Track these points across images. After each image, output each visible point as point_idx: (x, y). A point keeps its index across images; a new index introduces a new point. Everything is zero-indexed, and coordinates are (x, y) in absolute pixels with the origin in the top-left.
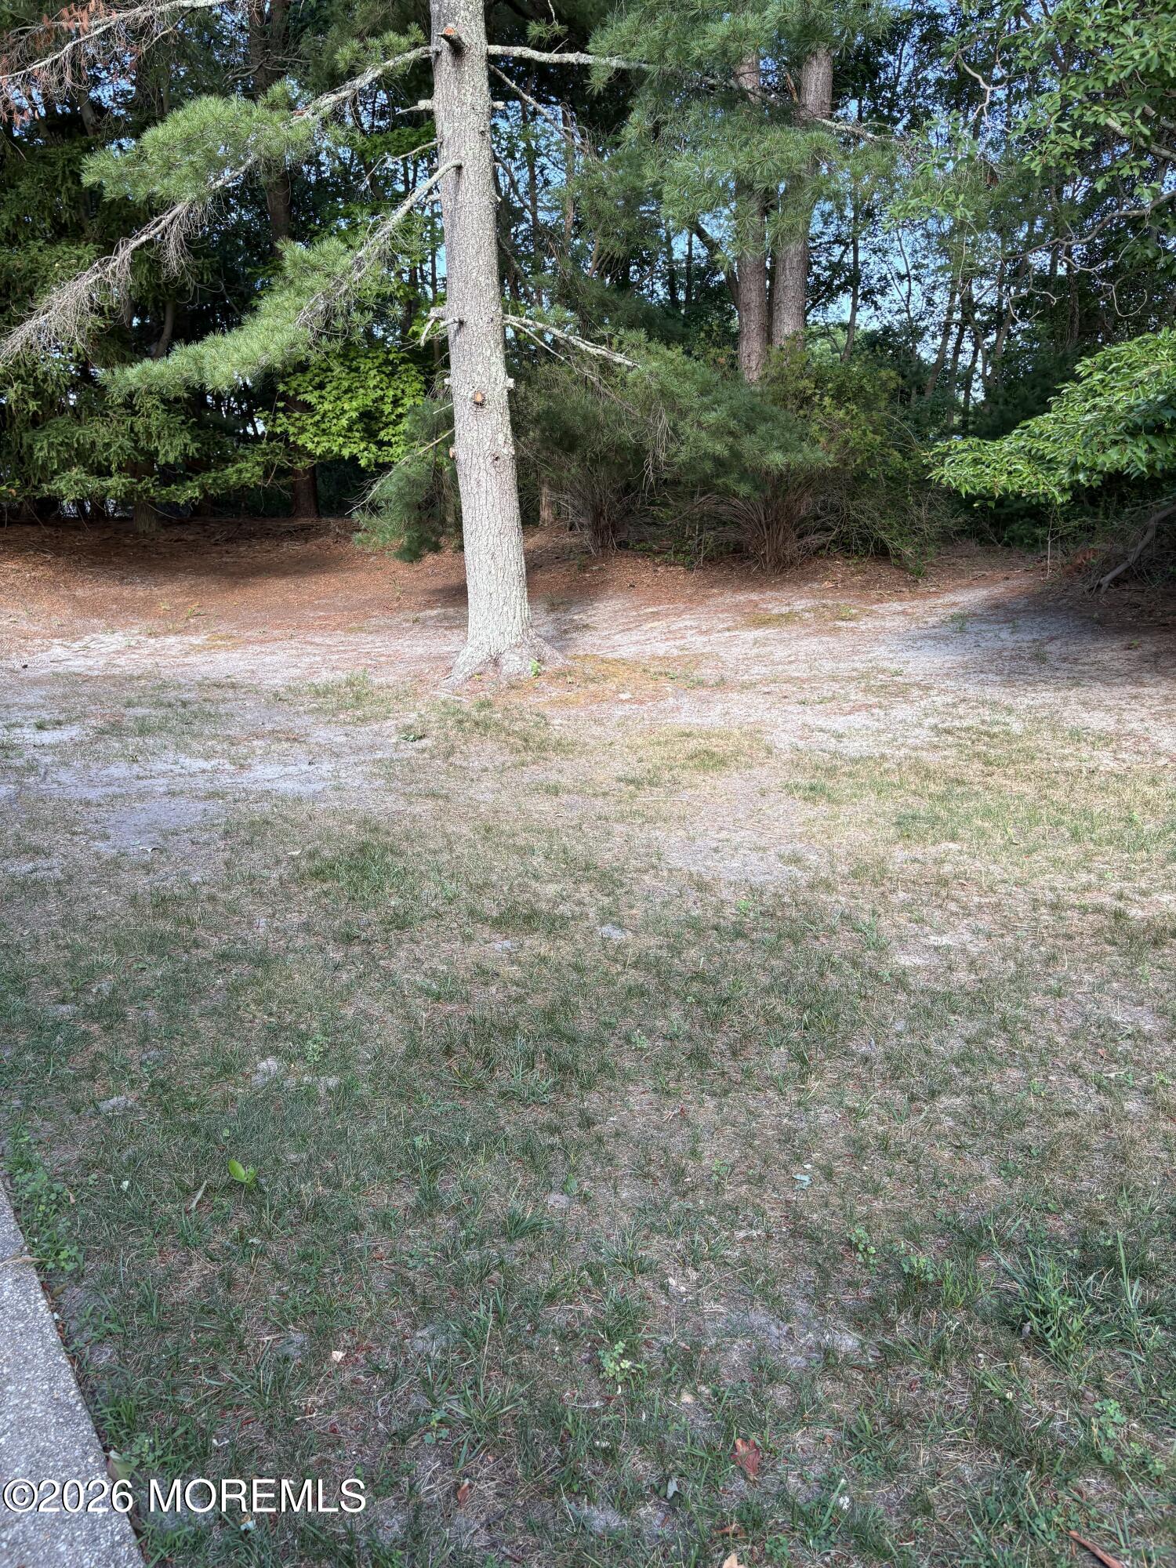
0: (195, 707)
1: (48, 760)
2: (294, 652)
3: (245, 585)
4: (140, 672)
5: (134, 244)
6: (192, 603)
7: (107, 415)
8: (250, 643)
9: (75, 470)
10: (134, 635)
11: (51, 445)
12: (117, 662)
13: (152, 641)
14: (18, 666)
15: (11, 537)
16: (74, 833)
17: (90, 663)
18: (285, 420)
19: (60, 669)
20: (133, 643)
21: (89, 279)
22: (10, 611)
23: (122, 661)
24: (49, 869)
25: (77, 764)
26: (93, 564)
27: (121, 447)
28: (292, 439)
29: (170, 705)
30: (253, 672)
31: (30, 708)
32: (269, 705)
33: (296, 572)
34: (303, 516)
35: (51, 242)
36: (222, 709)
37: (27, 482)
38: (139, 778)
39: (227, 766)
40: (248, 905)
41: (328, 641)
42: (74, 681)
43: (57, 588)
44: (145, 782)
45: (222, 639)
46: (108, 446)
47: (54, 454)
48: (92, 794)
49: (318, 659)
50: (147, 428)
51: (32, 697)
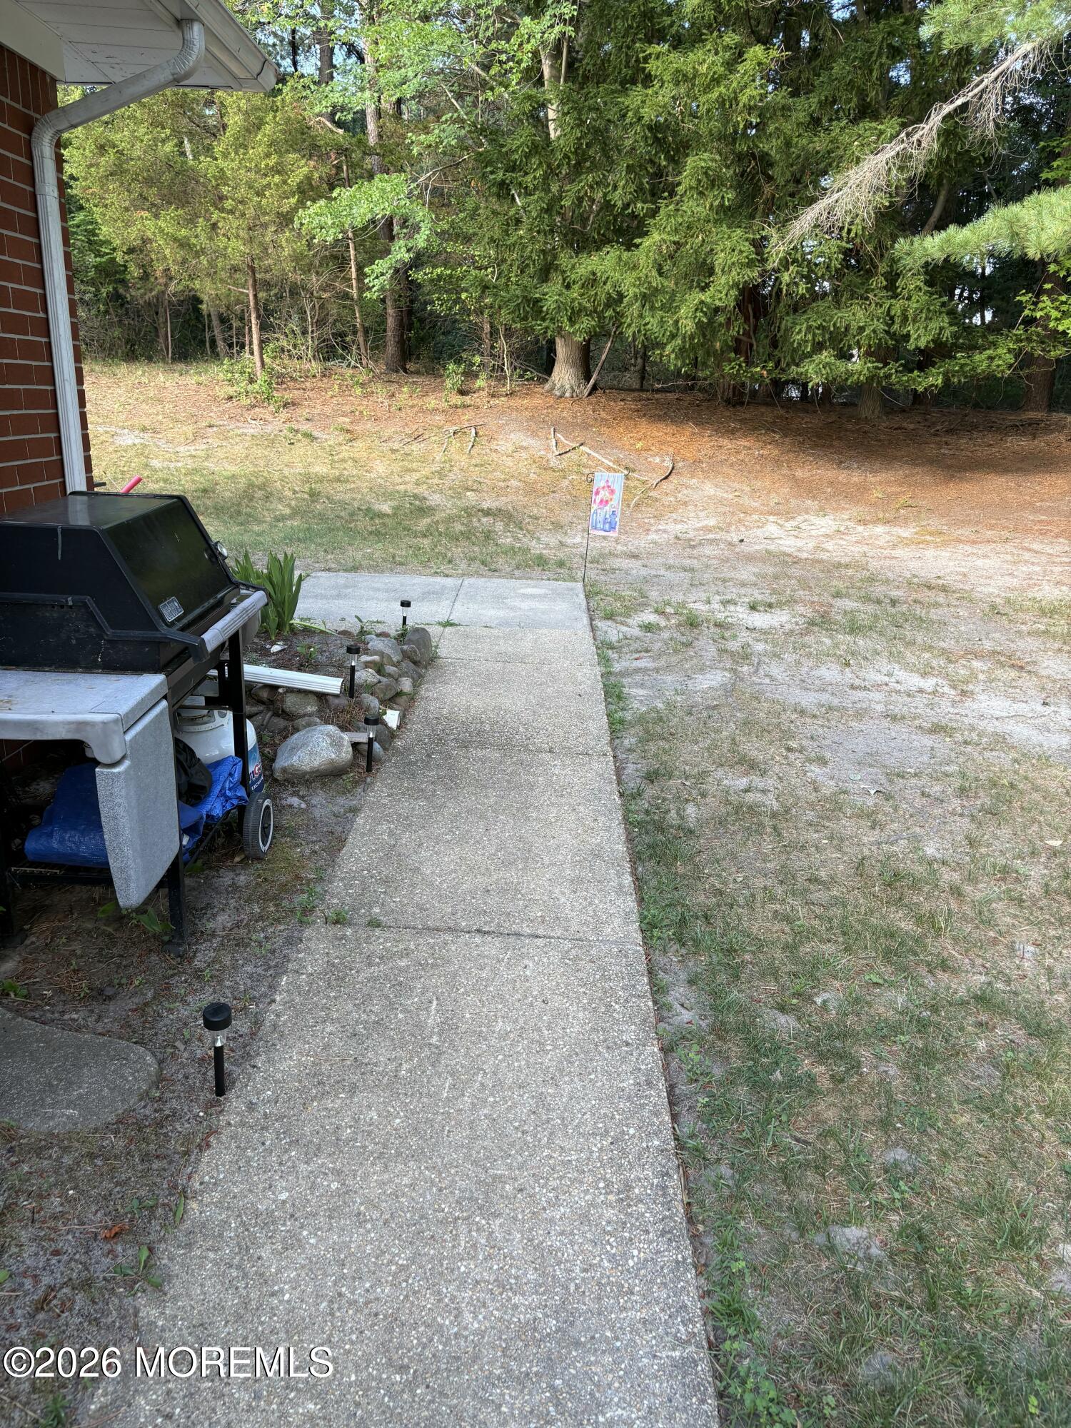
0: (904, 608)
1: (760, 647)
2: (1009, 557)
3: (961, 479)
4: (848, 559)
5: (948, 108)
6: (904, 493)
7: (867, 298)
8: (961, 541)
9: (825, 353)
10: (843, 520)
11: (809, 328)
12: (825, 546)
13: (860, 528)
14: (736, 540)
15: (748, 416)
16: (789, 749)
17: (800, 543)
18: (1048, 303)
19: (772, 548)
20: (842, 529)
21: (891, 151)
22: (736, 485)
23: (830, 545)
24: (764, 792)
25: (789, 657)
26: (814, 447)
27: (874, 331)
28: (1052, 324)
29: (879, 602)
30: (965, 575)
31: (743, 585)
32: (985, 618)
33: (1018, 470)
34: (1032, 409)
35: (854, 121)
36: (934, 614)
37: (778, 363)
38: (853, 687)
39: (946, 689)
40: (1004, 915)
41: (1048, 549)
42: (786, 561)
43: (780, 467)
44: (861, 694)
45: (931, 534)
46: (862, 329)
47: (810, 337)
48: (808, 700)
49: (1037, 569)
50: (904, 312)
51: (747, 573)
